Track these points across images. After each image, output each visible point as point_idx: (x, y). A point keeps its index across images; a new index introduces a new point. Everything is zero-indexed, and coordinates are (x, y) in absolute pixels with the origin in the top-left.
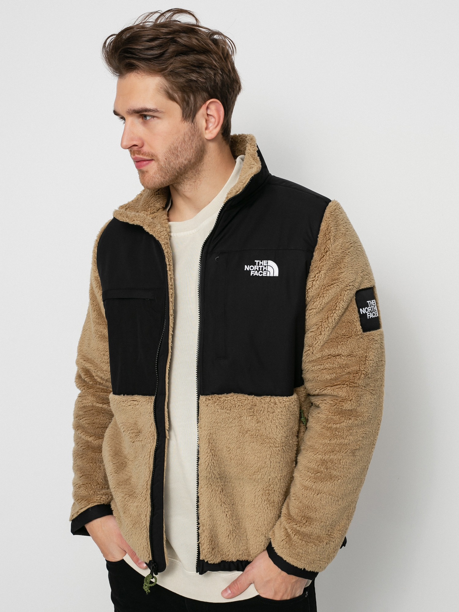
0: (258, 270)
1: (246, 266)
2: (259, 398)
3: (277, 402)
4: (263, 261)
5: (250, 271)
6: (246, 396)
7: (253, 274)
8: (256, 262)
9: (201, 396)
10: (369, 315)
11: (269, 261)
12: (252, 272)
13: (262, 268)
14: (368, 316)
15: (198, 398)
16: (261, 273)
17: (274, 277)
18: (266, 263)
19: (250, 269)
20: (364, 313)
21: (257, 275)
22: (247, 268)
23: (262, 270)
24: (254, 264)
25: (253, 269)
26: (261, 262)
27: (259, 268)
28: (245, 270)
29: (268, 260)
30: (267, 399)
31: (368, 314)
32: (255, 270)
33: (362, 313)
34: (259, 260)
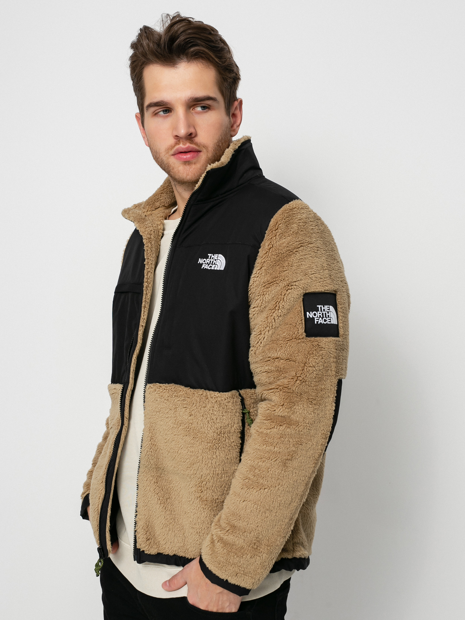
0: (209, 263)
1: (200, 259)
2: (192, 390)
3: (209, 396)
4: (215, 255)
5: (202, 264)
6: (183, 387)
7: (204, 267)
8: (209, 256)
9: (148, 384)
10: (317, 319)
11: (220, 255)
12: (203, 265)
13: (213, 261)
14: (316, 321)
15: (146, 385)
16: (211, 267)
17: (220, 270)
18: (217, 257)
19: (203, 263)
20: (311, 317)
21: (207, 268)
22: (200, 261)
23: (212, 264)
24: (207, 257)
25: (205, 263)
26: (213, 255)
27: (210, 261)
28: (199, 263)
29: (218, 254)
30: (200, 391)
31: (315, 319)
32: (206, 263)
33: (308, 317)
34: (212, 254)
